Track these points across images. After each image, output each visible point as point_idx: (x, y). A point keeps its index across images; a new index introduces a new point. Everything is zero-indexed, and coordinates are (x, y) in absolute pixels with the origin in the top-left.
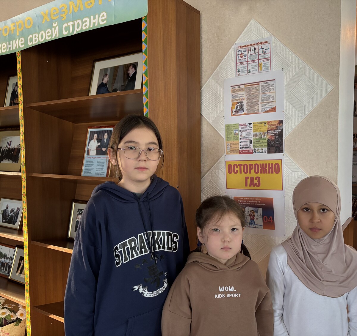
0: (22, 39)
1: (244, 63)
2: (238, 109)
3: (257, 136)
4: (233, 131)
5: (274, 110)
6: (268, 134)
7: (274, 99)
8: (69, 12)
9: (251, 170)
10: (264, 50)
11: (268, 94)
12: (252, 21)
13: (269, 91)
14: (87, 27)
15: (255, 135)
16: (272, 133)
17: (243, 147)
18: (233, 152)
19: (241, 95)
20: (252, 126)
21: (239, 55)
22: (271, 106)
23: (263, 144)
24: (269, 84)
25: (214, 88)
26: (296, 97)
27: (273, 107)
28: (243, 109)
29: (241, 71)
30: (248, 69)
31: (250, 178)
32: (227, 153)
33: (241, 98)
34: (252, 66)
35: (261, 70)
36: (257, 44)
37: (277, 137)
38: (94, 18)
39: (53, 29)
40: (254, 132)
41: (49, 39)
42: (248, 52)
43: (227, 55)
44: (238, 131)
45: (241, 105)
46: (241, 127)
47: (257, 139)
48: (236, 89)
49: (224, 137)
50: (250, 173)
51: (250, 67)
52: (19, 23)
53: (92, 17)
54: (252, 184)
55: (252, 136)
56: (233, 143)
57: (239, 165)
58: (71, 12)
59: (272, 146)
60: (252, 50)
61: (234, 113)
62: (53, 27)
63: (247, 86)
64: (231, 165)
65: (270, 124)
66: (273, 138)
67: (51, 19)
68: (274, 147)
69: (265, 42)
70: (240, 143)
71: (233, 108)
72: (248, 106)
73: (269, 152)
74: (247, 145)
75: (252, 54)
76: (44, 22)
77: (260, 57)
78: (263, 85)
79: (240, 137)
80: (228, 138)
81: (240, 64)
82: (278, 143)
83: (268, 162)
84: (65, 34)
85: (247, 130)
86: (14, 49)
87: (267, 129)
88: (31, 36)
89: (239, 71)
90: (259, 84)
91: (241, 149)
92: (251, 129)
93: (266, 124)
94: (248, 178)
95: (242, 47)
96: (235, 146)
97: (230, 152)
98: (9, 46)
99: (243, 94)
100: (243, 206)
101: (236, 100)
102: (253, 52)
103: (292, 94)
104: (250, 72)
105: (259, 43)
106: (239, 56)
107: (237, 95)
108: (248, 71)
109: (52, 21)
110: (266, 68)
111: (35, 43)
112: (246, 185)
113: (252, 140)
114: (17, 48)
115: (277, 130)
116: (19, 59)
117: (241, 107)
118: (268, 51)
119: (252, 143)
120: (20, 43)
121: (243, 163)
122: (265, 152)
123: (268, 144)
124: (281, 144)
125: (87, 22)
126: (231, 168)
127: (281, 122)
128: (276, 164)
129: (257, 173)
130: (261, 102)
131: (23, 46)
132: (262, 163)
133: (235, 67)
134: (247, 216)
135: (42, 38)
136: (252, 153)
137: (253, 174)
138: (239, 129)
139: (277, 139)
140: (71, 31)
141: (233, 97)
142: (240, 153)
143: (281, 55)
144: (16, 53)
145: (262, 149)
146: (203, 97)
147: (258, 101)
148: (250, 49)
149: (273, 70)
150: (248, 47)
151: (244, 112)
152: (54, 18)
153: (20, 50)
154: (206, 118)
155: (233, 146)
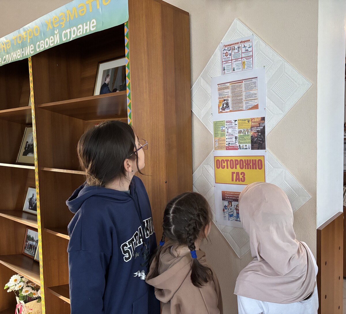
0: (32, 45)
1: (229, 62)
2: (224, 106)
3: (242, 133)
4: (220, 127)
5: (256, 107)
6: (251, 131)
7: (256, 97)
8: (66, 20)
9: (237, 166)
10: (247, 48)
11: (251, 92)
12: (235, 20)
13: (251, 89)
14: (81, 33)
15: (240, 132)
16: (255, 130)
17: (229, 143)
18: (220, 148)
19: (226, 92)
20: (237, 122)
21: (224, 53)
22: (254, 103)
23: (247, 141)
24: (251, 82)
25: (203, 86)
26: (276, 94)
27: (256, 104)
28: (229, 107)
29: (227, 70)
30: (233, 68)
31: (236, 173)
32: (216, 149)
33: (227, 95)
34: (236, 64)
35: (244, 68)
36: (240, 42)
37: (260, 134)
38: (86, 25)
39: (55, 36)
40: (239, 129)
41: (52, 45)
42: (232, 50)
43: (214, 55)
44: (224, 128)
45: (227, 102)
46: (227, 124)
47: (241, 136)
48: (222, 87)
49: (212, 134)
50: (236, 168)
51: (234, 66)
52: (29, 31)
53: (85, 24)
54: (238, 179)
55: (237, 133)
56: (220, 139)
57: (226, 160)
58: (68, 20)
59: (255, 143)
60: (236, 48)
61: (221, 110)
62: (54, 34)
63: (232, 84)
64: (218, 160)
65: (253, 121)
66: (256, 135)
67: (54, 27)
68: (257, 143)
69: (247, 41)
70: (227, 139)
71: (220, 106)
72: (233, 104)
73: (252, 149)
74: (233, 141)
75: (236, 52)
76: (48, 30)
77: (243, 56)
78: (247, 82)
79: (226, 134)
80: (216, 134)
81: (225, 62)
82: (260, 139)
83: (251, 158)
84: (65, 40)
85: (233, 127)
86: (26, 55)
87: (250, 126)
88: (38, 43)
89: (224, 70)
90: (242, 82)
91: (227, 145)
92: (236, 125)
93: (249, 121)
94: (234, 173)
95: (227, 46)
96: (222, 142)
97: (217, 148)
98: (22, 53)
99: (228, 92)
100: (230, 200)
101: (223, 98)
102: (236, 51)
103: (274, 91)
104: (234, 70)
105: (242, 41)
106: (224, 55)
107: (223, 93)
108: (233, 70)
109: (54, 29)
110: (249, 66)
111: (42, 49)
112: (233, 180)
113: (237, 137)
114: (29, 54)
115: (260, 126)
116: (30, 64)
117: (227, 104)
118: (250, 49)
119: (238, 139)
120: (31, 49)
121: (230, 159)
122: (249, 149)
123: (251, 141)
124: (264, 141)
125: (81, 29)
126: (219, 164)
127: (263, 119)
128: (259, 160)
129: (242, 168)
130: (244, 99)
131: (33, 52)
132: (246, 158)
133: (221, 66)
134: (234, 210)
135: (47, 45)
136: (237, 149)
137: (239, 170)
138: (226, 126)
139: (259, 136)
140: (68, 38)
141: (220, 95)
142: (227, 149)
143: (262, 53)
144: (28, 59)
145: (246, 146)
146: (193, 95)
147: (242, 99)
148: (234, 48)
149: (256, 68)
150: (232, 46)
151: (230, 109)
152: (55, 26)
153: (30, 56)
154: (197, 115)
155: (220, 142)
